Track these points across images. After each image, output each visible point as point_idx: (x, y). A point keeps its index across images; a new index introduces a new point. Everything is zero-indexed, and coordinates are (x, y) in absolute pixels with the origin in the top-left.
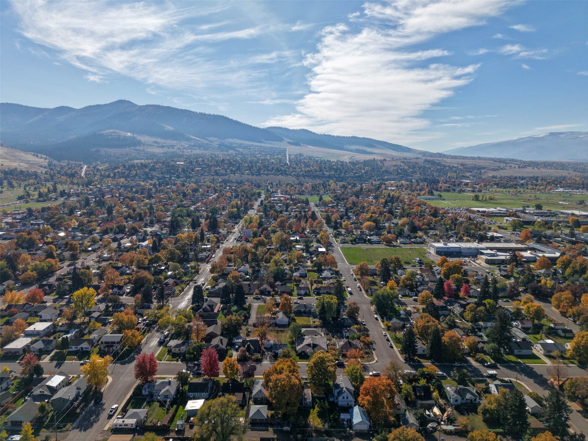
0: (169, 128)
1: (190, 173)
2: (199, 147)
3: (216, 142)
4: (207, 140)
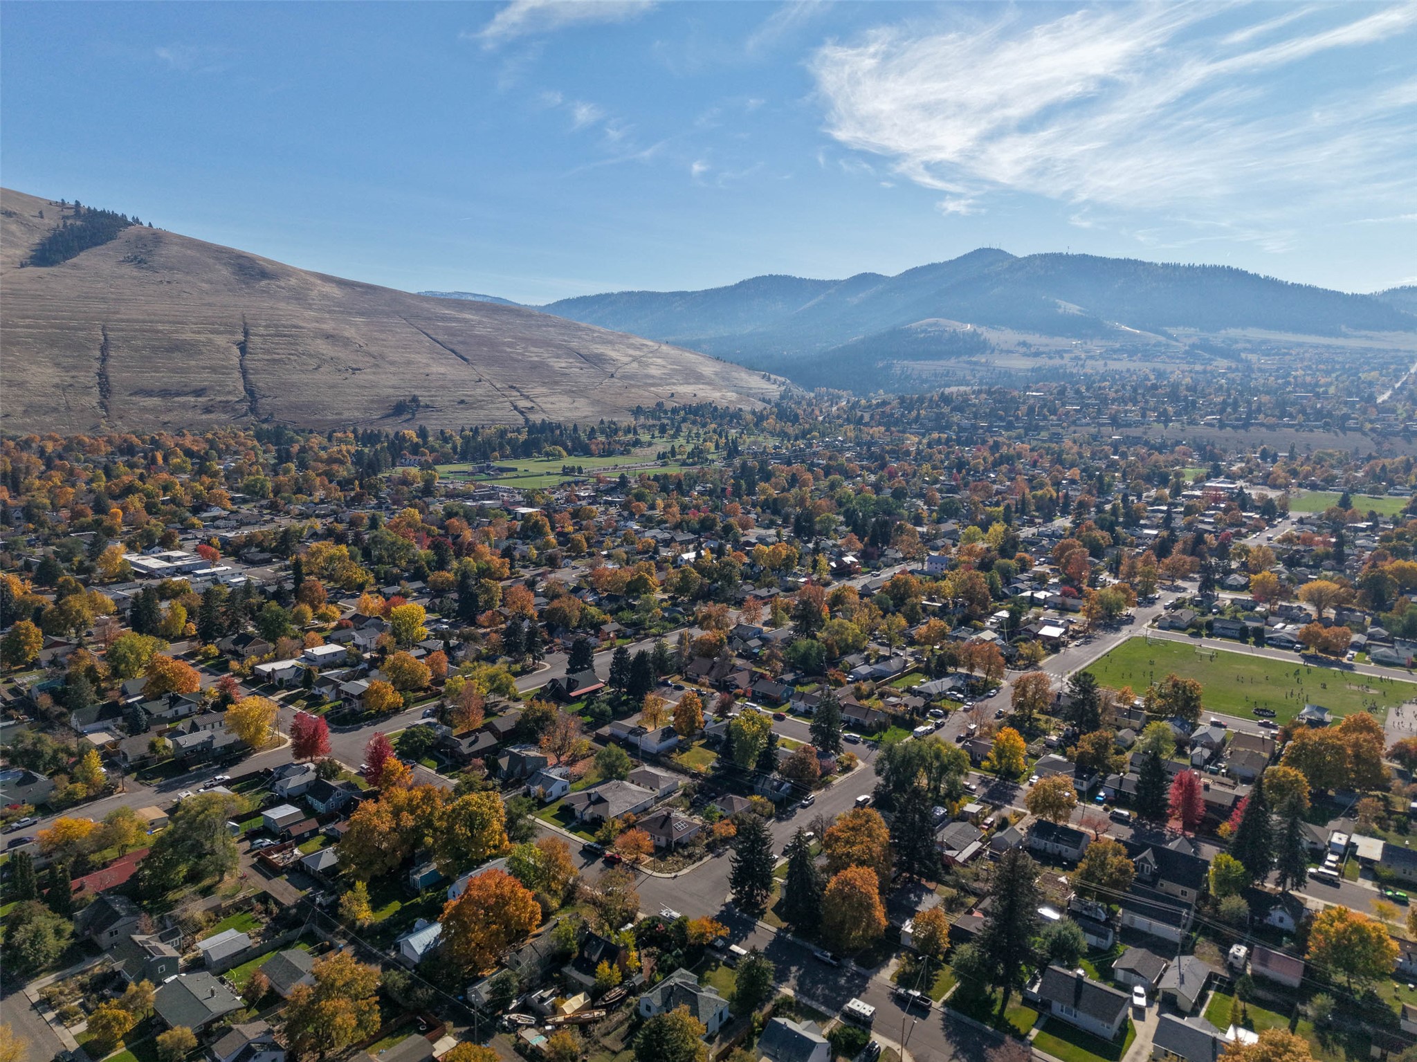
0: (1073, 309)
1: (1045, 418)
2: (1132, 353)
3: (1186, 336)
4: (1164, 334)
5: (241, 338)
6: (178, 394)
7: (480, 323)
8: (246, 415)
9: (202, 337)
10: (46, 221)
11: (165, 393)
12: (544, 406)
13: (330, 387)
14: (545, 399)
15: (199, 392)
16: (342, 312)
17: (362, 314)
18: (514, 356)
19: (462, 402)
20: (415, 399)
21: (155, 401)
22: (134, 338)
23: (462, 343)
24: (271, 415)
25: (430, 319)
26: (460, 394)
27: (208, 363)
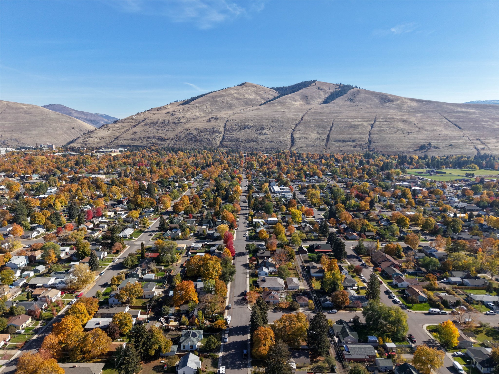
5: (372, 123)
6: (347, 141)
7: (474, 113)
8: (366, 148)
9: (360, 123)
10: (331, 90)
11: (344, 141)
12: (490, 147)
13: (398, 139)
14: (492, 144)
15: (353, 141)
16: (413, 112)
17: (421, 112)
18: (486, 126)
19: (451, 145)
20: (430, 144)
21: (341, 144)
22: (340, 124)
23: (461, 121)
24: (374, 149)
25: (450, 112)
26: (451, 142)
27: (359, 131)
